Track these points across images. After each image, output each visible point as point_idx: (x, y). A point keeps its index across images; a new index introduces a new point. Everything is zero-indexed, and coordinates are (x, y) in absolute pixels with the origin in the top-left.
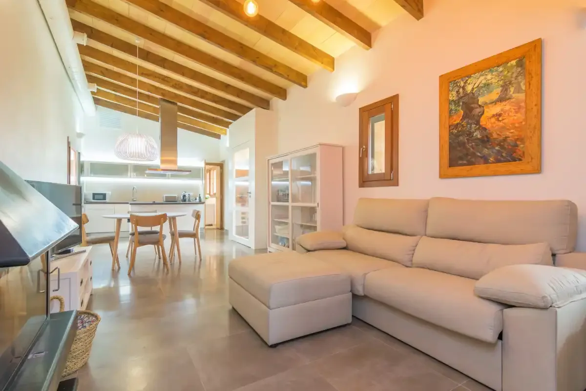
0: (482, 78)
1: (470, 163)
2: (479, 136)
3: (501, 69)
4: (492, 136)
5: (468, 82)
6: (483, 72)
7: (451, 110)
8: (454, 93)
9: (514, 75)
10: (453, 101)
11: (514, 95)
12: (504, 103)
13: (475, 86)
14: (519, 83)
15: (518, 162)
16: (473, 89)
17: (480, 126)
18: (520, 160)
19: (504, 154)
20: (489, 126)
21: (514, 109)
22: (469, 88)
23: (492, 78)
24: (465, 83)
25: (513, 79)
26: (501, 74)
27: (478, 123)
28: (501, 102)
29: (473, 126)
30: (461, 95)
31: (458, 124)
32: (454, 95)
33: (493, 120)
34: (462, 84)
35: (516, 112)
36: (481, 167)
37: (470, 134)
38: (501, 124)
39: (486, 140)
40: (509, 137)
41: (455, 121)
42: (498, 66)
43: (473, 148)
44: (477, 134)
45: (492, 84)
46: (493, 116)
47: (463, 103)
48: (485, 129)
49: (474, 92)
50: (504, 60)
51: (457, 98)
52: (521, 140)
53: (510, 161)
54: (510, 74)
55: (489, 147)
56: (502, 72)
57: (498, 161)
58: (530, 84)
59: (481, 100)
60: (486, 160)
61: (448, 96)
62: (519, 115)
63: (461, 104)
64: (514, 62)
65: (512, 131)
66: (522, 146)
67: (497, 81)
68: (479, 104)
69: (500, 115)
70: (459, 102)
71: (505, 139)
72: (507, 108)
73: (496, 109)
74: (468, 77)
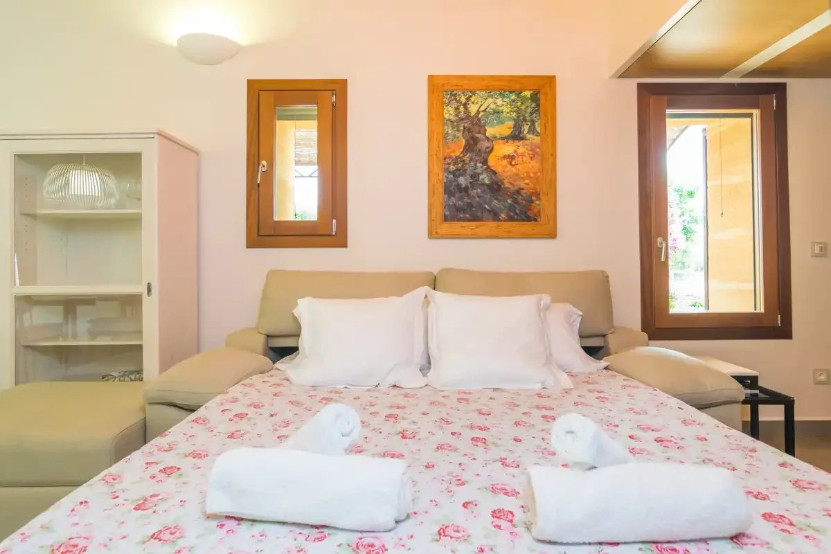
0: (490, 100)
1: (475, 219)
2: (487, 181)
3: (513, 97)
4: (504, 184)
5: (472, 99)
6: (492, 93)
7: (447, 133)
8: (452, 110)
9: (529, 110)
10: (449, 120)
11: (529, 136)
12: (517, 143)
13: (482, 109)
14: (533, 122)
15: (533, 222)
16: (478, 112)
17: (488, 168)
18: (536, 220)
19: (517, 211)
20: (499, 169)
21: (529, 154)
22: (473, 109)
23: (503, 105)
24: (468, 99)
25: (527, 115)
26: (514, 103)
27: (485, 162)
28: (514, 140)
29: (479, 165)
30: (462, 115)
31: (457, 157)
32: (451, 112)
33: (505, 162)
34: (463, 100)
35: (531, 159)
36: (490, 226)
37: (475, 176)
38: (514, 170)
39: (496, 188)
40: (523, 189)
41: (454, 152)
42: (511, 92)
43: (478, 197)
44: (485, 178)
45: (502, 112)
46: (505, 157)
47: (464, 128)
48: (495, 173)
49: (480, 116)
50: (517, 87)
51: (456, 118)
52: (537, 195)
53: (524, 221)
54: (523, 107)
55: (500, 198)
56: (514, 101)
57: (511, 219)
58: (546, 127)
59: (490, 131)
60: (495, 216)
61: (443, 112)
62: (533, 163)
63: (462, 128)
64: (528, 94)
65: (527, 181)
66: (537, 202)
67: (508, 111)
68: (487, 135)
69: (513, 158)
70: (458, 126)
71: (518, 192)
72: (521, 150)
73: (509, 149)
74: (471, 92)
